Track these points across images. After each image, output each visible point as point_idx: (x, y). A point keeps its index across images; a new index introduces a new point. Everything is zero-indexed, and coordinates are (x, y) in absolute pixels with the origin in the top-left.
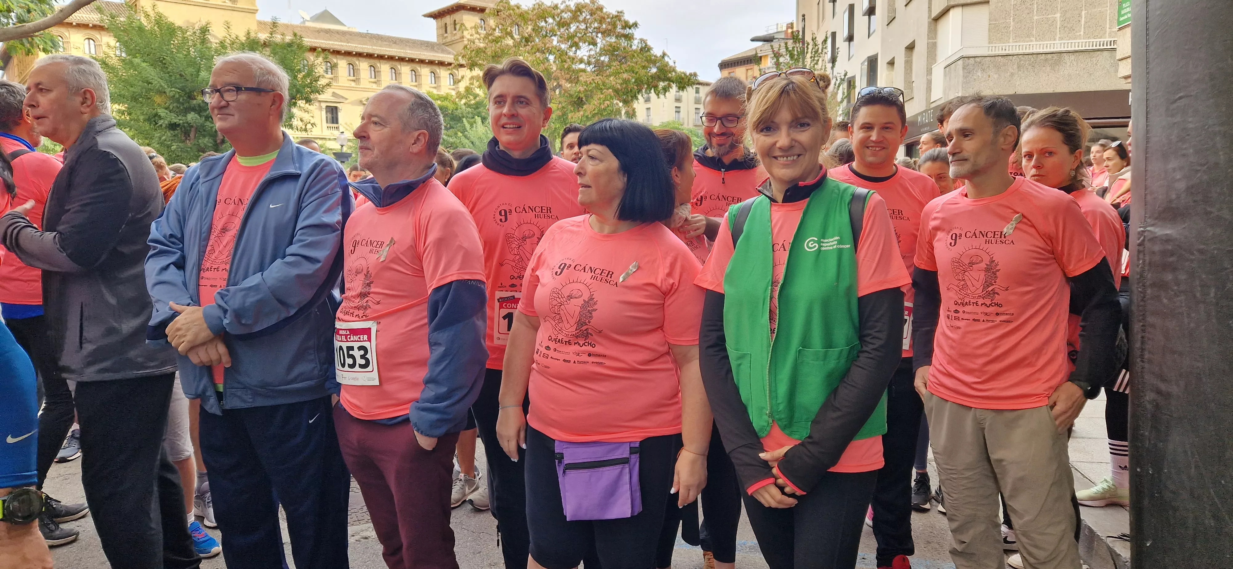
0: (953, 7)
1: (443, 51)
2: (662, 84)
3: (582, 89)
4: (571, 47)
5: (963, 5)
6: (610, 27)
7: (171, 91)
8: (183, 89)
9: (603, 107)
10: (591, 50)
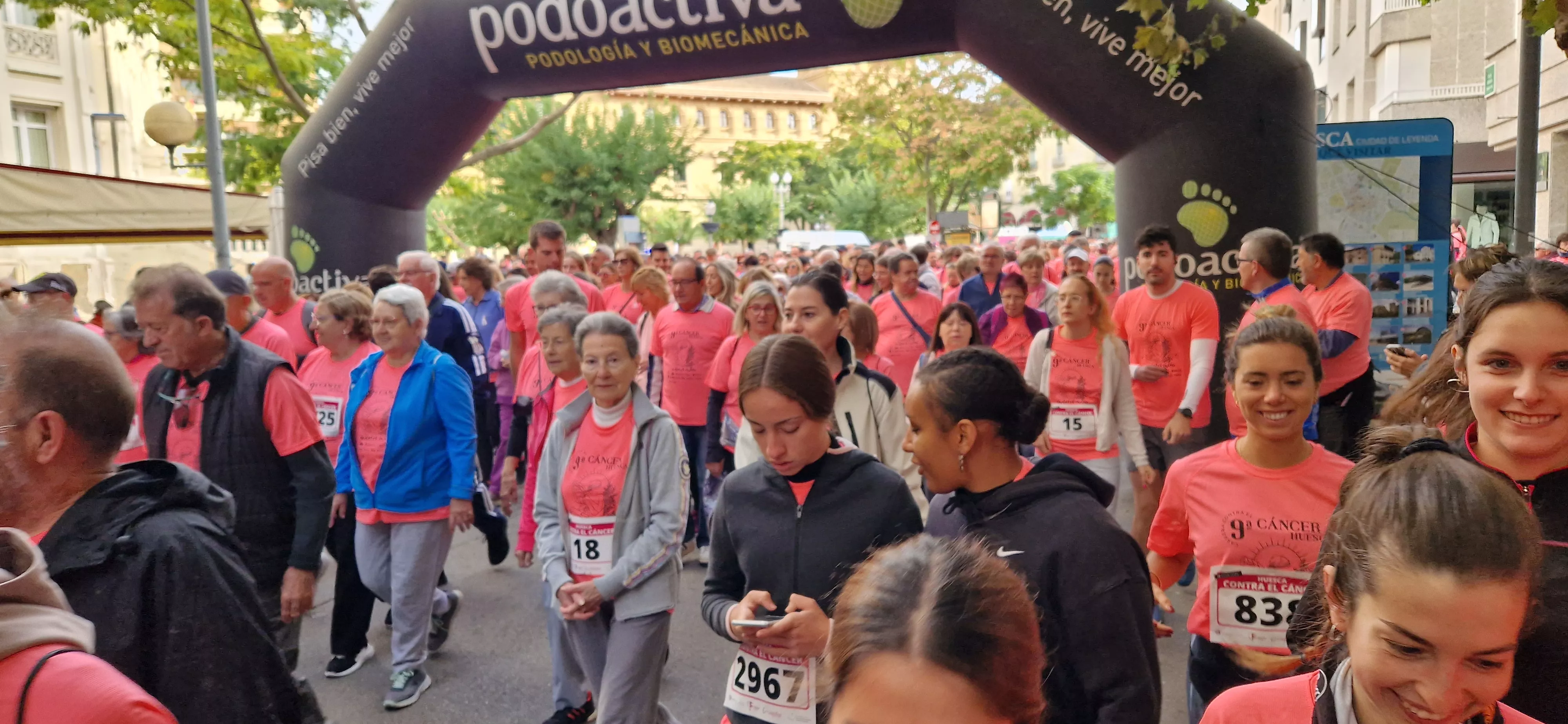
0: (1389, 44)
1: (805, 89)
3: (966, 141)
4: (954, 91)
5: (1400, 42)
7: (558, 169)
8: (568, 166)
9: (990, 160)
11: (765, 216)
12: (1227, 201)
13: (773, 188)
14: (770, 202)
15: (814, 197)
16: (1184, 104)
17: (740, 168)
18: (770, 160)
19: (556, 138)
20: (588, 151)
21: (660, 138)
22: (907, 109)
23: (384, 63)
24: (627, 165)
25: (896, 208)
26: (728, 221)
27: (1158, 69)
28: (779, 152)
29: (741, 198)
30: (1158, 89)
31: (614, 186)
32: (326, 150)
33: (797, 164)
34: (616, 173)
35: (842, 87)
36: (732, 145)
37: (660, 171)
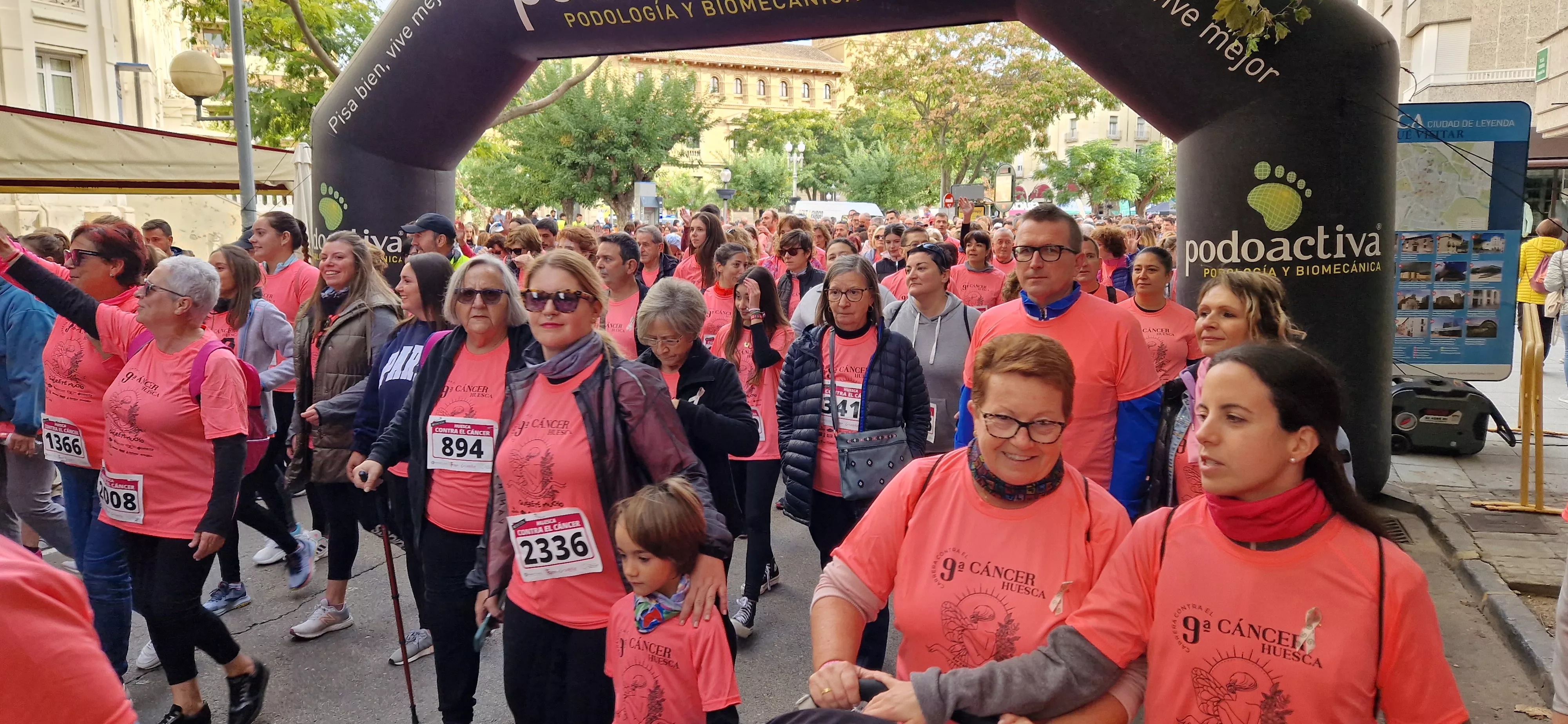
0: (1427, 25)
1: (820, 58)
2: (1083, 101)
3: (984, 114)
4: (974, 63)
5: (1439, 23)
6: (1021, 39)
7: (576, 132)
8: (586, 130)
9: (1007, 134)
10: (998, 62)
11: (777, 185)
12: (1301, 184)
13: (786, 156)
14: (783, 170)
15: (827, 167)
16: (1260, 80)
17: (754, 136)
18: (783, 129)
19: (575, 100)
20: (607, 114)
21: (679, 104)
22: (926, 81)
23: (417, 17)
24: (645, 131)
25: (908, 180)
26: (741, 188)
27: (1236, 43)
28: (792, 121)
29: (754, 165)
30: (1233, 64)
31: (632, 151)
32: (357, 106)
33: (810, 133)
34: (634, 138)
35: (860, 56)
36: (747, 112)
37: (678, 137)
